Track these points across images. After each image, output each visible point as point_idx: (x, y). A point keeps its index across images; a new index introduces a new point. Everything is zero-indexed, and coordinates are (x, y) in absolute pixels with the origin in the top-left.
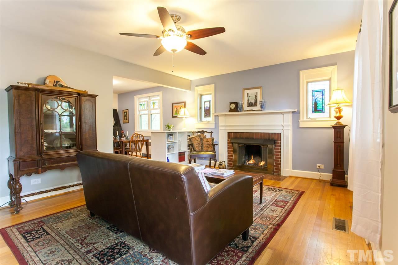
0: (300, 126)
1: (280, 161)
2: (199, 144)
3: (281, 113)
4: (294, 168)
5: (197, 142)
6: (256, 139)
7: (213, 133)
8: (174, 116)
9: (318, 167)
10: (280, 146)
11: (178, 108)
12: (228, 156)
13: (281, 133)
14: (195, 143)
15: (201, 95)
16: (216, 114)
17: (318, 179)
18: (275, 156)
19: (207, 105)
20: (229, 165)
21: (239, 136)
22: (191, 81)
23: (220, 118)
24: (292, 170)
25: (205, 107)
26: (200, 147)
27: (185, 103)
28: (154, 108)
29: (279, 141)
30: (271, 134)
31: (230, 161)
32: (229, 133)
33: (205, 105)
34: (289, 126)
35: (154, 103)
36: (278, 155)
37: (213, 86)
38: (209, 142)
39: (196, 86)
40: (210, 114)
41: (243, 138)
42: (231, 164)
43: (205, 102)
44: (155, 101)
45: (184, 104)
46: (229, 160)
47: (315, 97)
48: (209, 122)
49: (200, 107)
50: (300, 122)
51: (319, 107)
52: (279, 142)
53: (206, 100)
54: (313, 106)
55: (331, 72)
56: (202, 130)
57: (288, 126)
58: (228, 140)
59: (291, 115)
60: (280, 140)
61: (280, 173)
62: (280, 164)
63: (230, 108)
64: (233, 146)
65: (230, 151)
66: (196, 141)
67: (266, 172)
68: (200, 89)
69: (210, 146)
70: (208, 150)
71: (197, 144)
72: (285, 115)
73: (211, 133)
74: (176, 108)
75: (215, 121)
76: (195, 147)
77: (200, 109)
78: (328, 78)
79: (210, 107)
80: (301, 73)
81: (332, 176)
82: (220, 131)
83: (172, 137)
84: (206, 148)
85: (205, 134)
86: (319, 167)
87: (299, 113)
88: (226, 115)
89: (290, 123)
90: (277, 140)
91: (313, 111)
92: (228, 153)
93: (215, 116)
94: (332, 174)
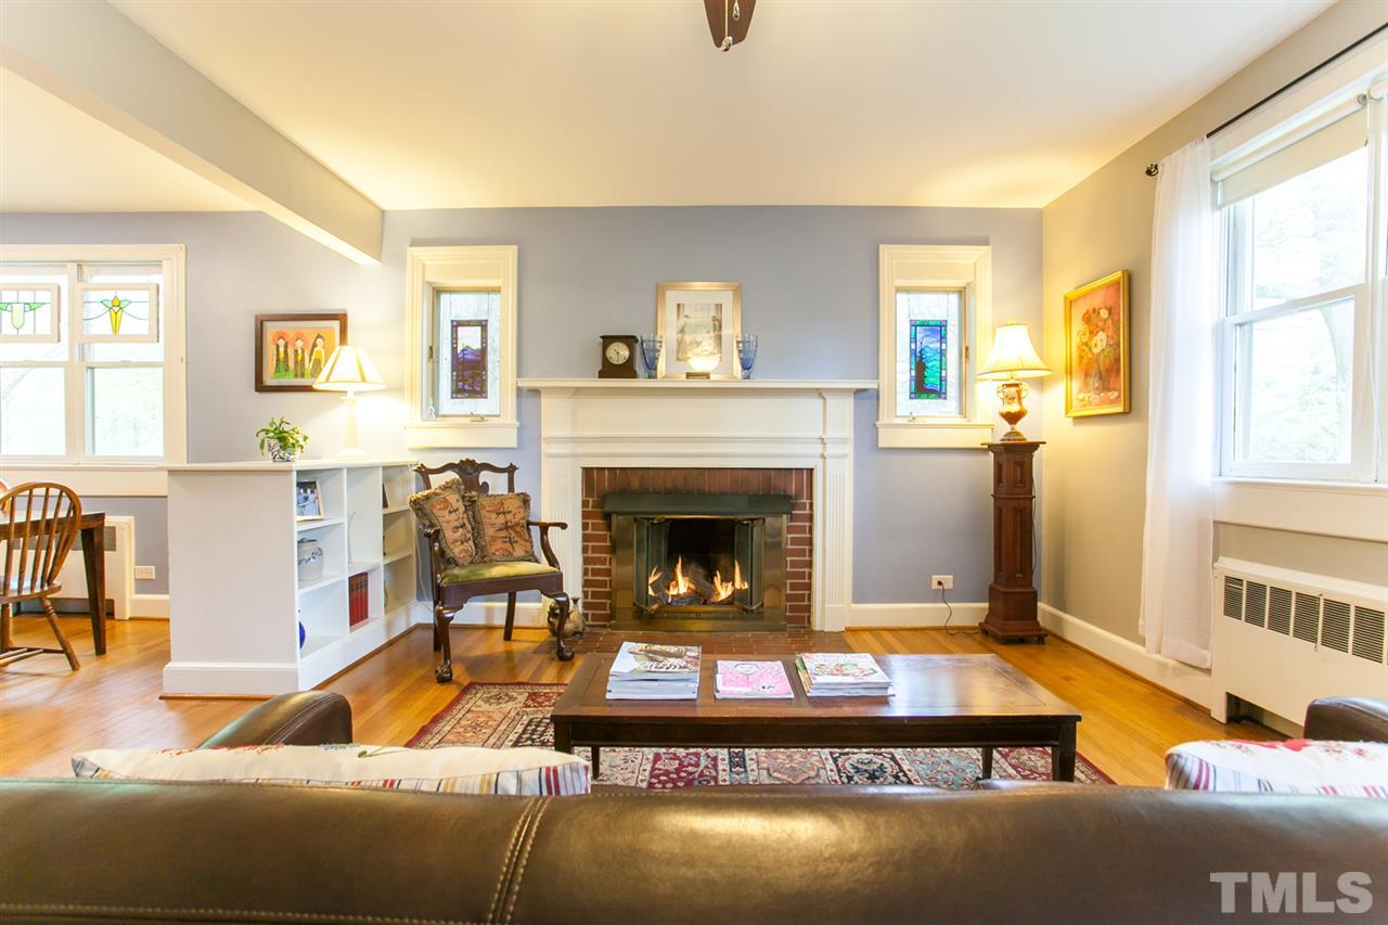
0: (880, 445)
1: (810, 574)
2: (463, 526)
3: (820, 393)
4: (860, 596)
5: (454, 516)
6: (710, 493)
7: (516, 472)
8: (269, 380)
9: (935, 586)
10: (811, 518)
11: (300, 343)
12: (585, 572)
13: (812, 470)
14: (448, 522)
15: (438, 292)
16: (526, 383)
17: (943, 624)
18: (788, 559)
19: (470, 339)
20: (590, 612)
21: (635, 484)
22: (383, 212)
23: (546, 402)
24: (854, 606)
25: (454, 349)
26: (471, 542)
27: (341, 318)
28: (115, 332)
29: (804, 501)
30: (773, 473)
31: (594, 595)
32: (588, 472)
33: (455, 339)
34: (844, 443)
35: (116, 307)
36: (801, 553)
37: (510, 253)
38: (509, 517)
39: (415, 243)
40: (484, 382)
41: (656, 493)
42: (602, 606)
43: (456, 325)
44: (122, 295)
45: (336, 324)
46: (590, 590)
47: (918, 343)
48: (482, 418)
49: (431, 348)
50: (880, 430)
51: (932, 380)
52: (805, 504)
53: (464, 317)
54: (913, 373)
55: (975, 265)
56: (464, 456)
57: (844, 441)
58: (585, 504)
59: (848, 404)
60: (811, 497)
61: (809, 622)
62: (809, 587)
63: (605, 359)
64: (609, 528)
65: (595, 550)
66: (450, 512)
67: (759, 623)
68: (437, 262)
69: (516, 532)
70: (511, 554)
71: (457, 528)
72: (831, 401)
73: (511, 470)
74: (281, 342)
75: (519, 417)
76: (449, 541)
77: (431, 356)
78: (959, 283)
79: (483, 351)
80: (886, 251)
81: (987, 612)
82: (544, 460)
83: (311, 497)
84: (499, 544)
85: (484, 476)
86: (940, 583)
87: (878, 398)
88: (578, 391)
89: (848, 432)
90: (799, 495)
91: (911, 393)
92: (586, 561)
93: (519, 390)
94: (987, 605)
